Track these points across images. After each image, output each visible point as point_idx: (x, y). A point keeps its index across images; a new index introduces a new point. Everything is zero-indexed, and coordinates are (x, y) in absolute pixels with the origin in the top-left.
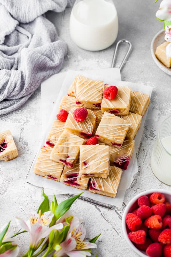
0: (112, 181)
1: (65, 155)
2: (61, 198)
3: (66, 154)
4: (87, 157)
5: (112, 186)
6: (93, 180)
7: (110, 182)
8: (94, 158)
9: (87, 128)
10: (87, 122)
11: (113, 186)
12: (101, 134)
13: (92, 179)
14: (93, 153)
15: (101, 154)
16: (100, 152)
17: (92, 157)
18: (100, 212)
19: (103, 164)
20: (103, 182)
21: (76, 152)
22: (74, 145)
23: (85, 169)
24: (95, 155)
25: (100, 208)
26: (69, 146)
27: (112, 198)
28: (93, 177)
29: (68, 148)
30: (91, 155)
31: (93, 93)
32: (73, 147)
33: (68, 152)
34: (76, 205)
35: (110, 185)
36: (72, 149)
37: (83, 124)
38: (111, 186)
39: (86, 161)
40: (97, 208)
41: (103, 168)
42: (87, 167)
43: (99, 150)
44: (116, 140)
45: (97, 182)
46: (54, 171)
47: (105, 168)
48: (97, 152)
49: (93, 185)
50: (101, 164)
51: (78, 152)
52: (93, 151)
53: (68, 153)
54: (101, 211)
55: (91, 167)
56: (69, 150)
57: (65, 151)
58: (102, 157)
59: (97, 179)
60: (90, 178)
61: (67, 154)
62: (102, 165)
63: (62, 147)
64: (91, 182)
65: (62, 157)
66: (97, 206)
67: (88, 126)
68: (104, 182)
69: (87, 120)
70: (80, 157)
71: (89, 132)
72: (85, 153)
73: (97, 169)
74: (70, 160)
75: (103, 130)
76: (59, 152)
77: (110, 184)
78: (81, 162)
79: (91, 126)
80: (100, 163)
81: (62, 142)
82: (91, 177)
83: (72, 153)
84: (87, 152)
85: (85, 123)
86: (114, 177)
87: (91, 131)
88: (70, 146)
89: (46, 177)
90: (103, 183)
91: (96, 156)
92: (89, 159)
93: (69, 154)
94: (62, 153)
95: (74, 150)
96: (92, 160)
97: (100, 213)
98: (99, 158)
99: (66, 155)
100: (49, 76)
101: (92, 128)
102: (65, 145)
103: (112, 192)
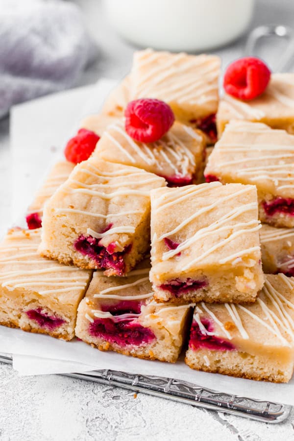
0: (276, 312)
1: (97, 219)
2: (78, 393)
3: (99, 218)
4: (178, 220)
5: (279, 326)
6: (204, 311)
7: (268, 314)
8: (205, 223)
9: (175, 162)
10: (171, 147)
11: (282, 325)
12: (224, 167)
13: (198, 309)
14: (201, 207)
15: (232, 207)
16: (224, 203)
17: (195, 220)
18: (235, 431)
19: (240, 235)
20: (240, 315)
21: (136, 211)
22: (128, 191)
23: (172, 259)
24: (208, 212)
25: (234, 419)
26: (109, 196)
27: (279, 382)
28: (203, 304)
29: (107, 201)
30: (192, 214)
31: (189, 85)
32: (126, 196)
33: (107, 213)
34: (136, 413)
35: (269, 323)
36: (122, 204)
37: (159, 152)
38: (272, 327)
39: (174, 236)
40: (221, 421)
41: (242, 249)
42: (179, 254)
43: (221, 196)
44: (280, 185)
45: (218, 318)
46: (54, 288)
47: (247, 248)
48: (215, 202)
49: (202, 328)
50: (232, 237)
51: (143, 211)
52: (200, 200)
53: (106, 215)
54: (238, 429)
55: (194, 250)
56: (111, 207)
57: (95, 208)
58: (234, 216)
59: (218, 309)
60: (189, 306)
61: (105, 220)
62: (234, 239)
63: (84, 194)
64: (196, 318)
65: (85, 225)
66: (221, 415)
67: (178, 157)
68: (245, 318)
69: (172, 143)
70: (152, 225)
71: (180, 171)
72: (171, 207)
73: (217, 251)
74: (115, 237)
75: (233, 159)
76: (72, 207)
77: (268, 320)
78: (156, 239)
79: (187, 156)
80: (229, 236)
81: (87, 182)
82: (193, 305)
83: (122, 213)
84: (180, 203)
85: (165, 150)
86: (283, 302)
87: (189, 170)
88: (114, 196)
89: (24, 321)
90: (242, 320)
91: (211, 215)
92: (185, 227)
93: (111, 217)
94: (86, 213)
95: (128, 205)
96: (198, 229)
97: (237, 435)
98: (222, 220)
99: (101, 222)
100: (39, 94)
101: (190, 163)
102: (97, 190)
103: (280, 341)
